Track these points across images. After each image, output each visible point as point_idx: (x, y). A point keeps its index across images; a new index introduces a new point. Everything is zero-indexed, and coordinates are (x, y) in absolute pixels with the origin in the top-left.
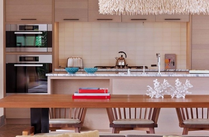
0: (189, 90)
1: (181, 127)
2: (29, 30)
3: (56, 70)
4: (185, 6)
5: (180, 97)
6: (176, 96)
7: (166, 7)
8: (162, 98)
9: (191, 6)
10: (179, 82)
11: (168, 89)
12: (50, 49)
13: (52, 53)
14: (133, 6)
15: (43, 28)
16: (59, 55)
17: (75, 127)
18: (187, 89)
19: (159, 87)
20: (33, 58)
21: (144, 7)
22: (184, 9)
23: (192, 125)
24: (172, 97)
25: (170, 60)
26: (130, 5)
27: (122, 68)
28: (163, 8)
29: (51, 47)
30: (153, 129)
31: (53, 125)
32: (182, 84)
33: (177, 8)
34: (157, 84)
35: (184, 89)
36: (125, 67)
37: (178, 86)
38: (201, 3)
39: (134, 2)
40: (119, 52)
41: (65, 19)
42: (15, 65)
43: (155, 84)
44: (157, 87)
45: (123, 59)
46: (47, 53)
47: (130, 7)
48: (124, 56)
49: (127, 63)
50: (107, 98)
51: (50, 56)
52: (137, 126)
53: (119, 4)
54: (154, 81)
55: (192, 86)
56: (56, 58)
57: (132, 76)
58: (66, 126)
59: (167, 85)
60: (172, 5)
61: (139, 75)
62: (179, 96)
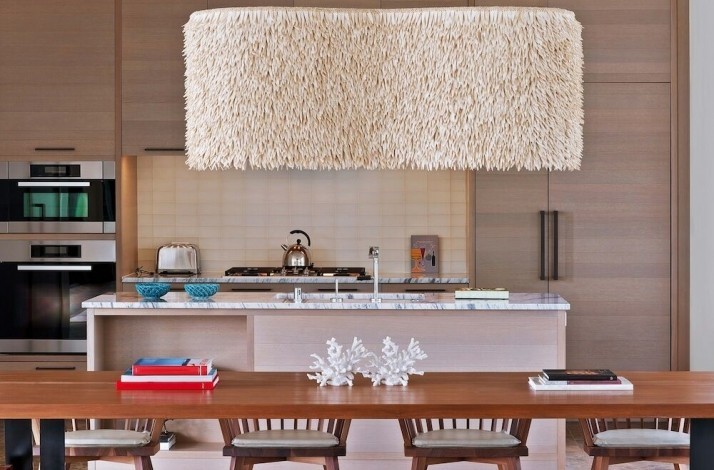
0: (418, 364)
1: (407, 454)
2: (56, 176)
3: (127, 279)
4: (403, 153)
5: (396, 383)
6: (384, 379)
7: (356, 154)
8: (348, 385)
9: (419, 153)
10: (393, 344)
11: (364, 362)
12: (110, 226)
13: (116, 236)
14: (270, 155)
15: (92, 171)
16: (136, 238)
17: (135, 456)
18: (411, 362)
19: (341, 357)
20: (65, 249)
21: (297, 155)
22: (401, 161)
23: (435, 449)
24: (375, 384)
25: (423, 251)
26: (262, 151)
27: (298, 275)
28: (347, 156)
29: (114, 220)
30: (336, 460)
31: (77, 449)
32: (400, 351)
33: (382, 158)
34: (335, 351)
35: (404, 363)
36: (306, 271)
37: (389, 354)
38: (443, 145)
39: (271, 143)
40: (292, 233)
41: (149, 147)
42: (20, 268)
43: (330, 351)
44: (335, 359)
45: (302, 249)
46: (102, 236)
47: (262, 156)
48: (304, 243)
49: (311, 261)
50: (206, 389)
51: (112, 245)
52: (292, 453)
53: (233, 147)
54: (328, 342)
55: (425, 356)
56: (125, 248)
57: (303, 307)
58: (112, 454)
59: (361, 354)
60: (369, 150)
61: (322, 306)
62: (392, 380)
